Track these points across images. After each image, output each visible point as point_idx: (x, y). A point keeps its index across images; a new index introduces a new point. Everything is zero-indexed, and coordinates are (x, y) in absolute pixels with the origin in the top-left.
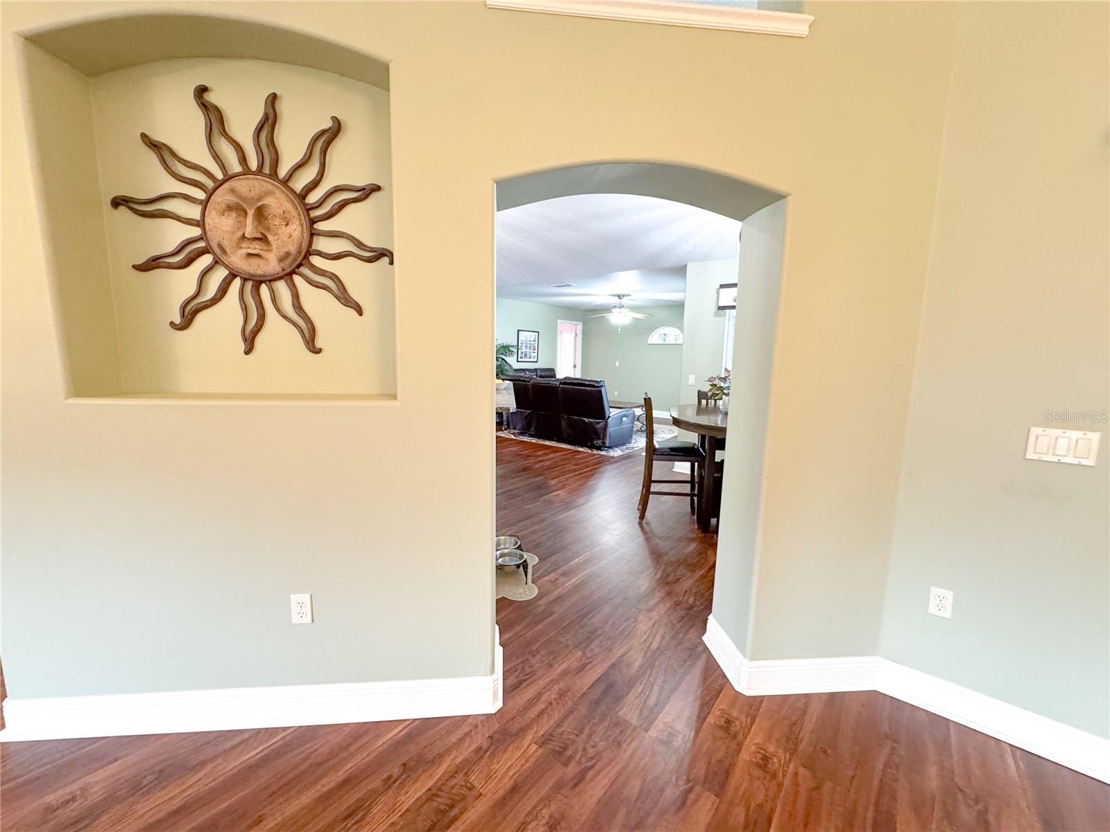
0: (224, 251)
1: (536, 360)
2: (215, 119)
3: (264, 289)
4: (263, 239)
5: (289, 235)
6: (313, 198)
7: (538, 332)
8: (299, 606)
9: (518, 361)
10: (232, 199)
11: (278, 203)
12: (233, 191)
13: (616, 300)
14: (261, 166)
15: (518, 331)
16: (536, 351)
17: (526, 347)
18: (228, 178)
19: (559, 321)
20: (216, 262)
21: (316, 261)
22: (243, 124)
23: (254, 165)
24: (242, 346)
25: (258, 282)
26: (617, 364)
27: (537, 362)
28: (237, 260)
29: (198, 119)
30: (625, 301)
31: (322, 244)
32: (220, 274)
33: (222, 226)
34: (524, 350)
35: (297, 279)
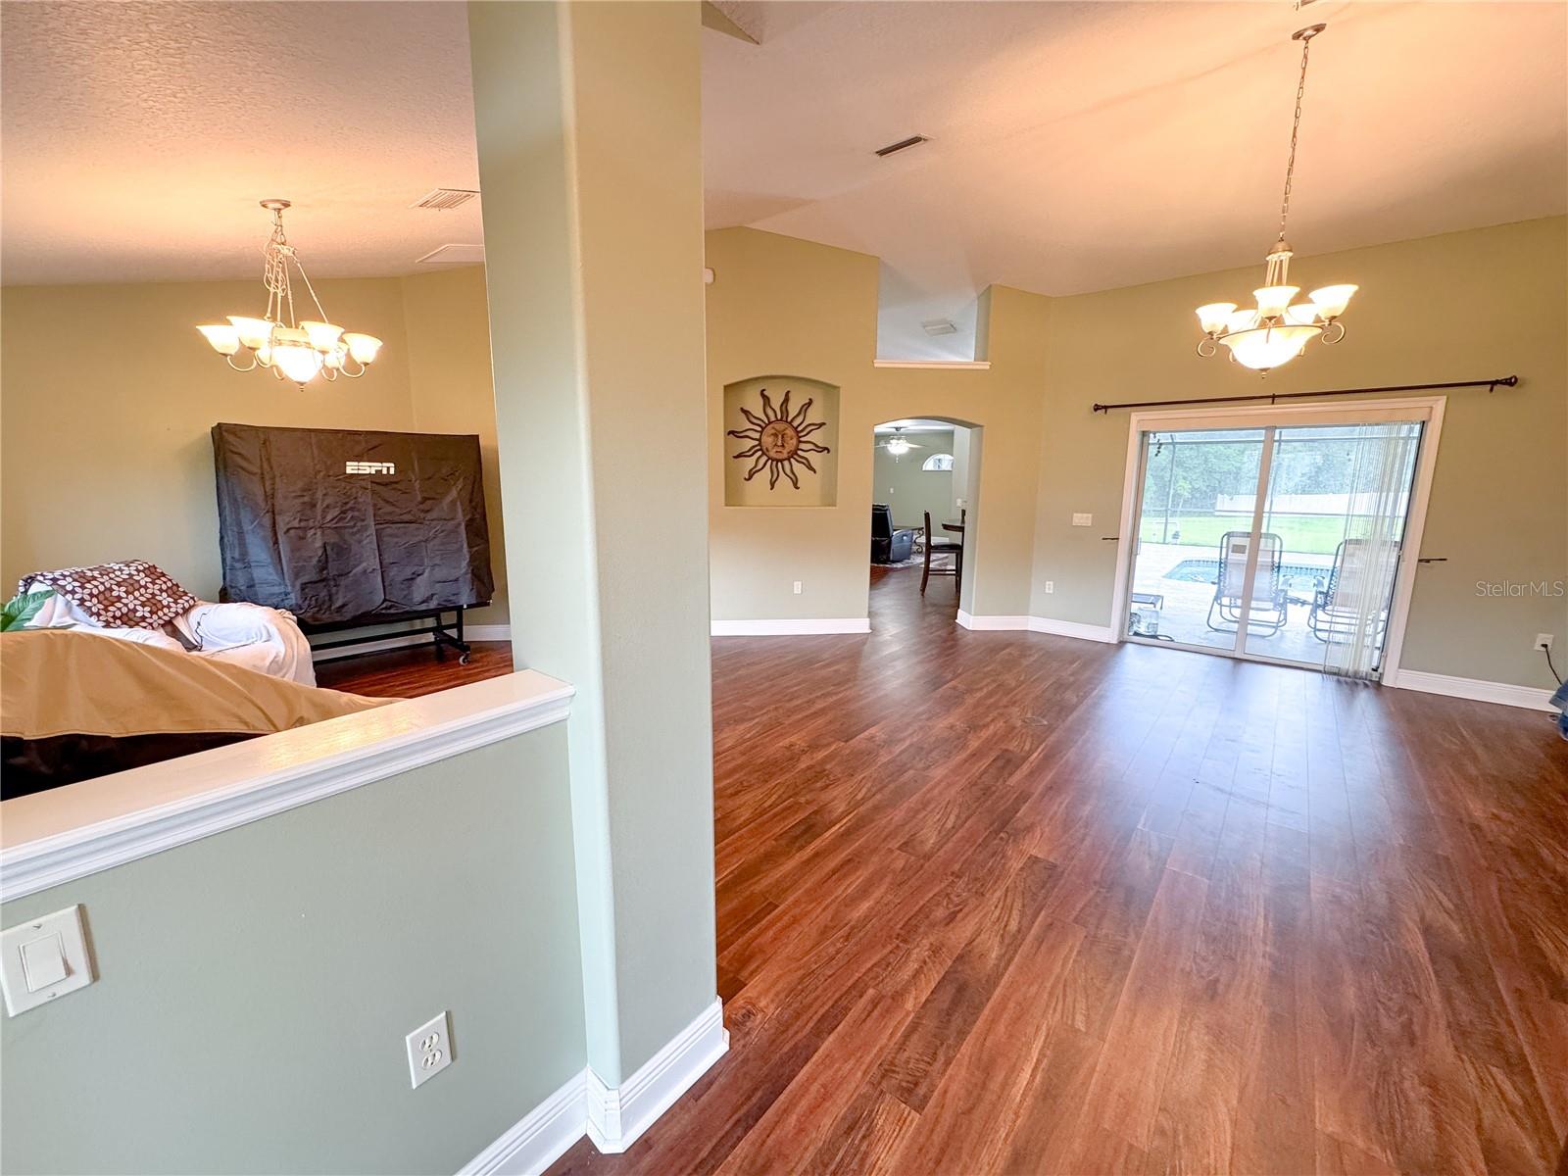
0: (767, 450)
2: (766, 399)
3: (779, 464)
4: (783, 446)
5: (792, 443)
6: (800, 429)
8: (797, 587)
10: (773, 431)
11: (790, 432)
12: (773, 428)
14: (782, 417)
18: (770, 423)
20: (763, 454)
21: (799, 452)
22: (776, 403)
23: (779, 418)
24: (770, 487)
25: (778, 461)
26: (892, 490)
28: (772, 454)
29: (761, 401)
31: (803, 446)
32: (764, 458)
33: (767, 440)
35: (792, 459)
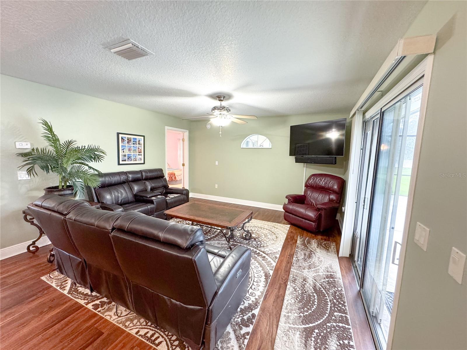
1: (143, 162)
7: (144, 136)
9: (119, 164)
13: (217, 103)
15: (118, 134)
16: (143, 154)
17: (129, 150)
19: (166, 127)
26: (217, 163)
27: (144, 163)
30: (224, 103)
34: (127, 152)
